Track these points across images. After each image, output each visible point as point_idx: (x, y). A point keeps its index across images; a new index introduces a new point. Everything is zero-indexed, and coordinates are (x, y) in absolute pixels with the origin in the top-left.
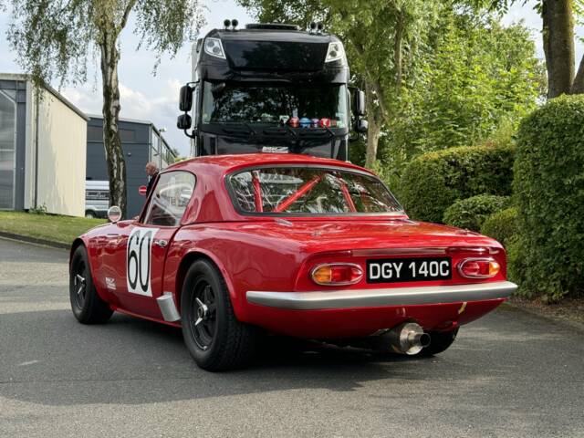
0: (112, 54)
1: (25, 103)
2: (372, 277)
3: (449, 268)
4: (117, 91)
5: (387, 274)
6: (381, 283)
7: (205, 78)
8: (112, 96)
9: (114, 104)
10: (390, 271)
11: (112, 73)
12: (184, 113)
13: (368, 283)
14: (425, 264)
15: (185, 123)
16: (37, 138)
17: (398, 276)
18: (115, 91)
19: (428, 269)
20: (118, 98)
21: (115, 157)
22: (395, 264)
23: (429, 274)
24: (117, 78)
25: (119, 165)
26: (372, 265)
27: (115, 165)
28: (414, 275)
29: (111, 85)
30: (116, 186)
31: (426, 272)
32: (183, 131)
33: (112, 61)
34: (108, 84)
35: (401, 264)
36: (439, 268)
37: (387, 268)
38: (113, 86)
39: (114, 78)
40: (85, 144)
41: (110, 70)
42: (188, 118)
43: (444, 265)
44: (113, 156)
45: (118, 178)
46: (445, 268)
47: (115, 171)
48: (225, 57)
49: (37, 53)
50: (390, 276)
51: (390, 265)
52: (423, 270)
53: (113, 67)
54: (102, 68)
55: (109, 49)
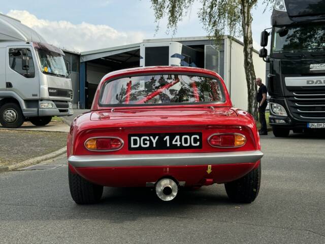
0: (248, 17)
1: (224, 51)
2: (133, 146)
3: (200, 140)
4: (251, 39)
5: (145, 144)
6: (140, 150)
7: (275, 25)
8: (248, 42)
9: (249, 46)
10: (148, 142)
11: (248, 29)
12: (262, 47)
13: (129, 150)
14: (178, 137)
15: (263, 54)
16: (230, 70)
17: (154, 146)
18: (250, 39)
19: (181, 141)
20: (252, 43)
21: (250, 77)
22: (152, 138)
23: (181, 144)
24: (251, 31)
25: (253, 82)
26: (132, 138)
27: (251, 81)
28: (168, 145)
29: (247, 36)
30: (251, 94)
31: (178, 143)
32: (262, 58)
33: (248, 22)
34: (246, 35)
35: (157, 137)
36: (191, 140)
37: (145, 140)
38: (249, 36)
39: (249, 31)
40: (265, 72)
41: (247, 27)
42: (265, 51)
43: (195, 139)
44: (249, 76)
45: (253, 89)
46: (196, 141)
47: (251, 85)
48: (286, 11)
49: (215, 24)
50: (148, 145)
51: (148, 138)
52: (176, 141)
53: (248, 25)
54: (243, 26)
55: (246, 15)
